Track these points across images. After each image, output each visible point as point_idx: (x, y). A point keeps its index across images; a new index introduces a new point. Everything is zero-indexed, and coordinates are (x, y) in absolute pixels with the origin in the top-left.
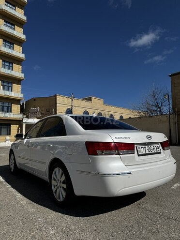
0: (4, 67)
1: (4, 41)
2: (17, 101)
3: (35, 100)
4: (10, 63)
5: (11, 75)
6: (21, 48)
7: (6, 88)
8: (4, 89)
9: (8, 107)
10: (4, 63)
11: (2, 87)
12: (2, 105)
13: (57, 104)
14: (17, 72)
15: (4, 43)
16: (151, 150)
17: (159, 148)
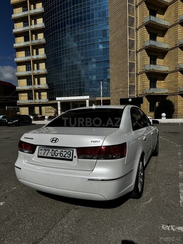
16: (56, 155)
17: (70, 155)
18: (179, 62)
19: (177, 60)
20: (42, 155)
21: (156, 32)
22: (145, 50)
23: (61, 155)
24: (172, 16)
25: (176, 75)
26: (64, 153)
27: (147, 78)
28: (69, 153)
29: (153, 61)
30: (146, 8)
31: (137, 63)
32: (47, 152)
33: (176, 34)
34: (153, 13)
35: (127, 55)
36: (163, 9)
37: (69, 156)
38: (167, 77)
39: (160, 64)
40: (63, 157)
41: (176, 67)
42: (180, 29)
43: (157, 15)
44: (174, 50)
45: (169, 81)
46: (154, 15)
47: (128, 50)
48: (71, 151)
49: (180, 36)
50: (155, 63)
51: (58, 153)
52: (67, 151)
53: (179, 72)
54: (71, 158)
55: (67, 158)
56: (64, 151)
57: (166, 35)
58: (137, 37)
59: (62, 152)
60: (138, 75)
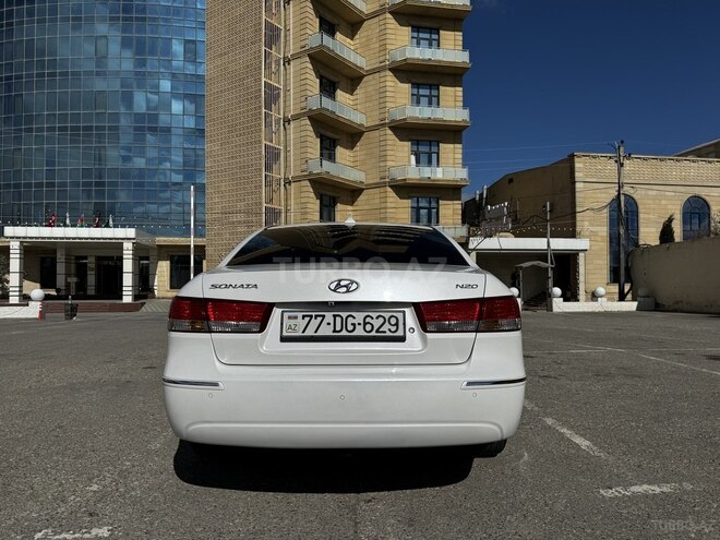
0: (418, 103)
1: (416, 29)
2: (451, 191)
3: (511, 181)
4: (431, 87)
5: (435, 120)
6: (459, 35)
7: (424, 158)
8: (418, 162)
9: (429, 209)
10: (415, 91)
11: (413, 158)
12: (415, 205)
13: (578, 185)
14: (451, 107)
15: (415, 35)
16: (350, 328)
17: (397, 324)
18: (389, 163)
19: (383, 158)
20: (300, 334)
21: (336, 80)
22: (310, 118)
23: (368, 327)
24: (372, 46)
25: (382, 195)
26: (377, 323)
27: (313, 195)
28: (393, 321)
29: (328, 151)
30: (312, 12)
31: (286, 151)
32: (315, 323)
33: (382, 92)
34: (328, 28)
35: (260, 125)
36: (353, 25)
37: (393, 329)
38: (362, 198)
39: (343, 162)
40: (373, 333)
41: (382, 174)
42: (392, 84)
43: (338, 35)
44: (376, 133)
45: (366, 207)
46: (332, 34)
47: (264, 110)
48: (400, 316)
49: (391, 100)
50: (332, 158)
51: (355, 321)
52: (387, 315)
53: (389, 189)
54: (400, 333)
55: (389, 334)
56: (374, 315)
57: (359, 91)
58: (285, 80)
59: (368, 320)
60: (290, 183)
